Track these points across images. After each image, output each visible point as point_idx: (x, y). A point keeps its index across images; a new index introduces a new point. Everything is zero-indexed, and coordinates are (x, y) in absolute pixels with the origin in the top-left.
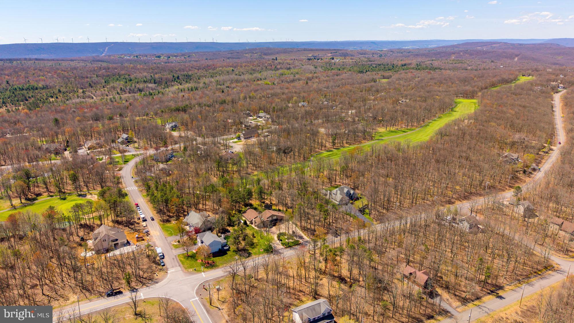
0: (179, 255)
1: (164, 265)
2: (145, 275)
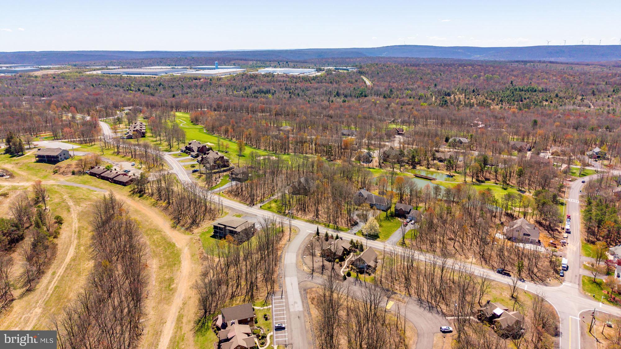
0: (584, 276)
1: (562, 276)
2: (538, 274)
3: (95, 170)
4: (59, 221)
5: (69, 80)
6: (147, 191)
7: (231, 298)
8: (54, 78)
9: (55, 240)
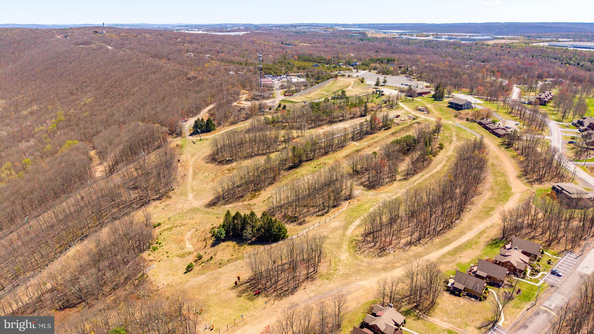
3: (484, 121)
4: (441, 147)
5: (514, 49)
6: (514, 146)
7: (530, 239)
8: (502, 47)
9: (433, 157)
